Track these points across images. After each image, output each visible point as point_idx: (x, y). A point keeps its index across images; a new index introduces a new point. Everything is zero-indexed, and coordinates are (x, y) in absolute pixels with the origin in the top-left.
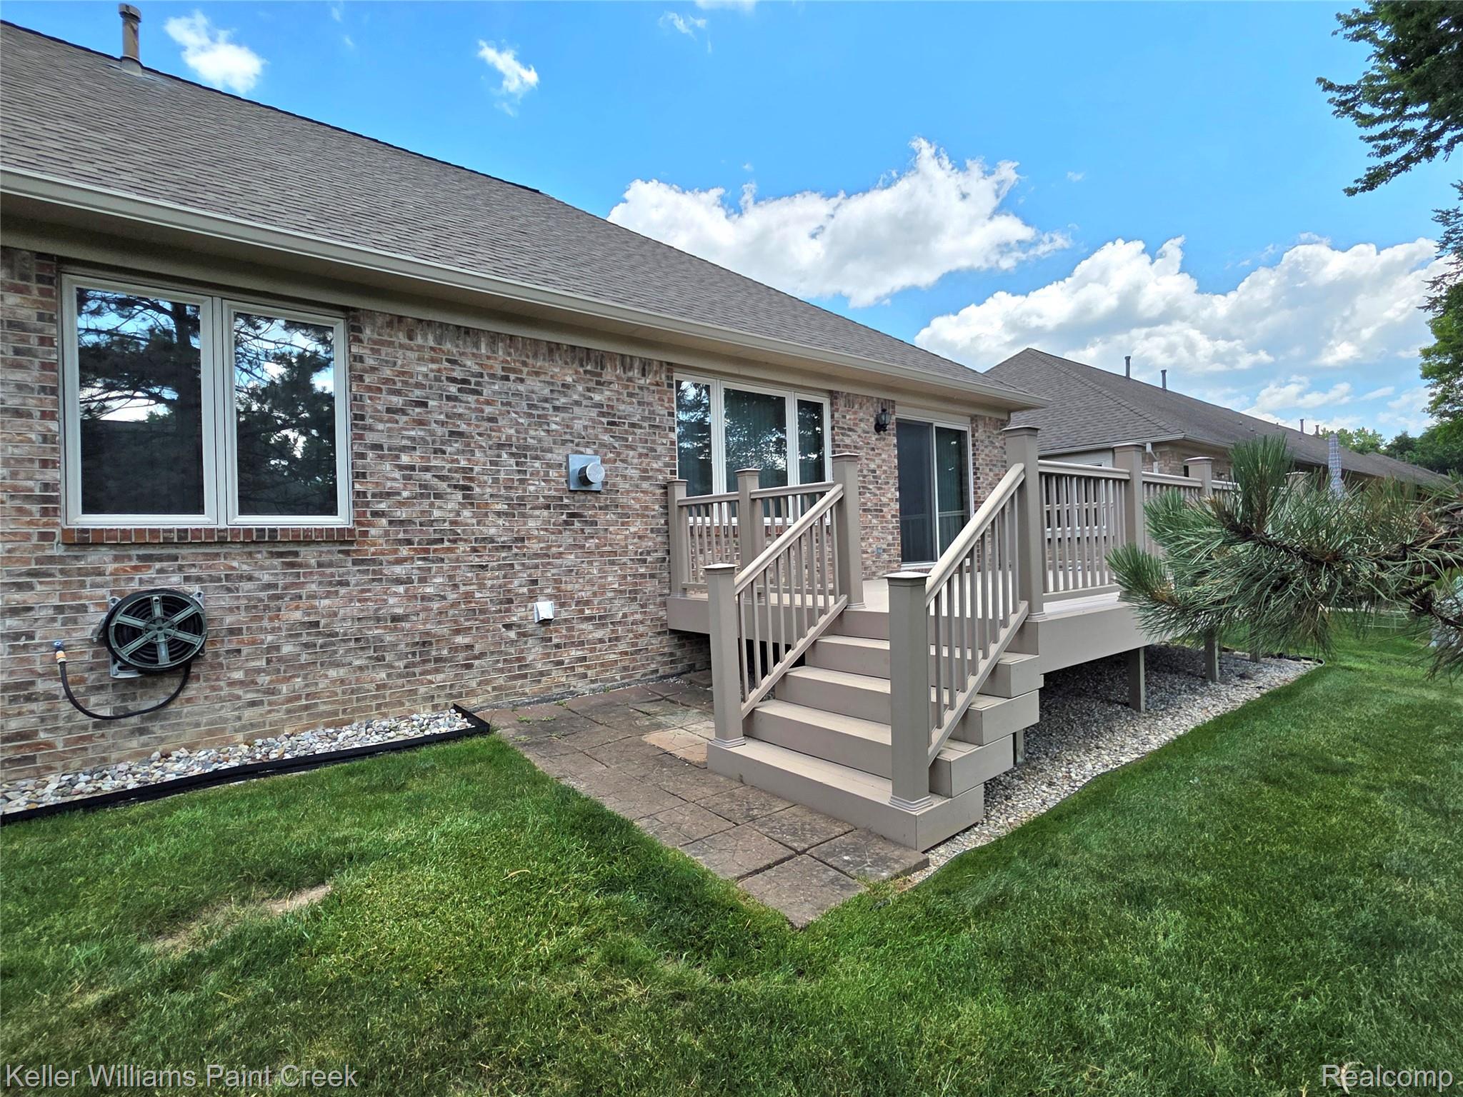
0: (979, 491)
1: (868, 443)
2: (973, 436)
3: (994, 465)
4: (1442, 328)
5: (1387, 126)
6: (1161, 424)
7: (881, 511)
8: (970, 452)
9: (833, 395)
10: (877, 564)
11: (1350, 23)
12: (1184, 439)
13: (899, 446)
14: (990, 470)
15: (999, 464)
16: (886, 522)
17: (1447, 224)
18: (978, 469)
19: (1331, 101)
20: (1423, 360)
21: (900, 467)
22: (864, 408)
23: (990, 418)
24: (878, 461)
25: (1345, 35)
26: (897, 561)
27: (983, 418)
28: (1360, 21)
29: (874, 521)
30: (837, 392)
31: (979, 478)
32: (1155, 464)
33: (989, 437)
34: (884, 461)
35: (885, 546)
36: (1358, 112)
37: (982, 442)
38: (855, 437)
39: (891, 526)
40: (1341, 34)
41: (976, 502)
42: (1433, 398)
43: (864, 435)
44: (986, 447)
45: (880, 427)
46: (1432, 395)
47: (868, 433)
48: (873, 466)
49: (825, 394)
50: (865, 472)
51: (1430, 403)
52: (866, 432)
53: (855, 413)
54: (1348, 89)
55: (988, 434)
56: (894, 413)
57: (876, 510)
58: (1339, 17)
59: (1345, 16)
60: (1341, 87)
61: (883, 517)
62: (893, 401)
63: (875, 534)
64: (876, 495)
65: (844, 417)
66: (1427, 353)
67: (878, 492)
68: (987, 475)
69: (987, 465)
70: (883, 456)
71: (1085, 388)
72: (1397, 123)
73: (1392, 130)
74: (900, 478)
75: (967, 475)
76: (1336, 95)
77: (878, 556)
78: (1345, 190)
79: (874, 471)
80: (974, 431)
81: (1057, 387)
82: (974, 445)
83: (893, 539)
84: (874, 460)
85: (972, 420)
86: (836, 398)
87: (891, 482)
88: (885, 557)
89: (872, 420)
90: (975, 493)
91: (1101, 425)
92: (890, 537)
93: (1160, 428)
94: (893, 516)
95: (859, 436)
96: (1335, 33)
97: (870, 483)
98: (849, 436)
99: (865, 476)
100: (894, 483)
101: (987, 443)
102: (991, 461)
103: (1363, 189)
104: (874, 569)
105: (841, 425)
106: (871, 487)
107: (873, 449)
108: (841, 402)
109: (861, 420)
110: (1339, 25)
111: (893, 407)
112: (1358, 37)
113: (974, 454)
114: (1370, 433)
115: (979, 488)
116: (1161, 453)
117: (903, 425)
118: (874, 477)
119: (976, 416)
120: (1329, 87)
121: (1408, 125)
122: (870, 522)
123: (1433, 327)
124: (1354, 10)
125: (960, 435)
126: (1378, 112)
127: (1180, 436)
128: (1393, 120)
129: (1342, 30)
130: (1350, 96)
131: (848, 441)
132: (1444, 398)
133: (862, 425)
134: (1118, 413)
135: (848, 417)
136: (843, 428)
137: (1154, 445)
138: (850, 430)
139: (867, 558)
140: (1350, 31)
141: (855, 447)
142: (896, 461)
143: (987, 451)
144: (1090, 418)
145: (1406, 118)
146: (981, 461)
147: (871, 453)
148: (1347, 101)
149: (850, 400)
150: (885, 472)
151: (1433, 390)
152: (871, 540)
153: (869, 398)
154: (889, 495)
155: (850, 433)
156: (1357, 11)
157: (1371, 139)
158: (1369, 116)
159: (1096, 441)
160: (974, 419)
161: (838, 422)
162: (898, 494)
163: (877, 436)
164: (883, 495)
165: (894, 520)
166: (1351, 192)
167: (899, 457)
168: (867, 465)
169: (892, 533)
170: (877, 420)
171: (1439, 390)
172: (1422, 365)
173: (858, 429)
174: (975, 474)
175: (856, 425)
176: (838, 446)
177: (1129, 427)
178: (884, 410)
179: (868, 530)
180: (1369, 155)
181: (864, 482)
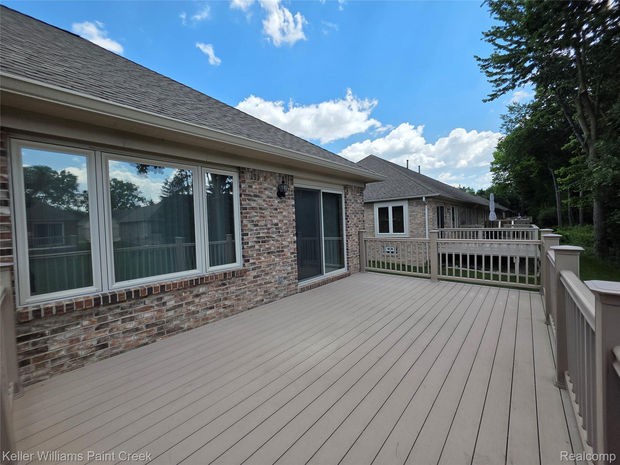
0: (349, 229)
1: (272, 205)
2: (345, 197)
3: (357, 213)
4: (497, 156)
5: (497, 77)
6: (429, 188)
7: (283, 251)
8: (344, 207)
9: (241, 171)
10: (279, 289)
11: (487, 35)
12: (439, 196)
13: (296, 206)
14: (355, 216)
15: (360, 212)
16: (286, 258)
17: (504, 120)
18: (348, 216)
19: (479, 65)
20: (491, 166)
21: (296, 220)
22: (268, 180)
23: (355, 187)
24: (280, 217)
25: (485, 40)
26: (295, 283)
27: (351, 187)
28: (491, 35)
29: (277, 259)
30: (244, 168)
31: (348, 222)
32: (426, 206)
33: (354, 197)
34: (285, 216)
35: (285, 275)
36: (487, 71)
37: (350, 200)
38: (260, 201)
39: (290, 260)
40: (484, 40)
41: (347, 235)
42: (493, 178)
43: (268, 200)
44: (353, 203)
45: (281, 194)
46: (493, 177)
47: (271, 198)
48: (275, 221)
49: (234, 170)
50: (269, 226)
51: (493, 180)
52: (269, 197)
53: (261, 184)
54: (486, 60)
55: (354, 196)
56: (292, 184)
57: (278, 251)
58: (483, 33)
59: (486, 33)
60: (483, 60)
61: (284, 255)
62: (292, 176)
63: (278, 268)
64: (277, 241)
65: (251, 187)
66: (492, 164)
67: (280, 239)
68: (353, 219)
69: (353, 213)
70: (284, 213)
71: (395, 172)
72: (501, 76)
73: (499, 78)
74: (297, 227)
75: (342, 219)
76: (482, 63)
77: (280, 283)
78: (482, 100)
79: (277, 224)
80: (346, 194)
81: (383, 171)
82: (346, 202)
83: (292, 269)
84: (277, 217)
85: (345, 188)
86: (243, 173)
87: (290, 230)
88: (286, 282)
89: (275, 189)
90: (347, 230)
91: (402, 188)
92: (290, 268)
93: (429, 190)
94: (292, 253)
95: (264, 201)
96: (481, 39)
97: (273, 233)
98: (255, 201)
99: (269, 229)
100: (292, 230)
101: (353, 201)
102: (355, 211)
103: (489, 100)
104: (276, 293)
105: (247, 193)
106: (274, 236)
107: (276, 209)
108: (247, 176)
109: (265, 189)
110: (483, 36)
111: (292, 180)
112: (490, 41)
113: (346, 208)
114: (471, 189)
115: (349, 227)
116: (428, 201)
117: (298, 191)
118: (276, 229)
119: (347, 185)
120: (479, 59)
121: (505, 77)
122: (274, 260)
123: (494, 155)
124: (489, 31)
125: (338, 196)
126: (495, 71)
127: (438, 194)
128: (500, 75)
129: (484, 38)
130: (487, 63)
131: (253, 204)
132: (496, 179)
133: (267, 192)
134: (409, 183)
135: (254, 187)
136: (250, 195)
137: (426, 198)
138: (256, 196)
139: (271, 287)
140: (487, 38)
141: (261, 209)
142: (294, 216)
143: (353, 206)
144: (397, 185)
145: (504, 74)
146: (350, 211)
147: (274, 212)
148: (485, 65)
149: (255, 175)
150: (286, 224)
151: (494, 176)
152: (274, 273)
153: (272, 174)
154: (289, 240)
155: (256, 199)
156: (490, 31)
157: (491, 82)
158: (491, 73)
159: (401, 195)
160: (346, 187)
161: (244, 191)
162: (295, 238)
163: (279, 200)
164: (284, 240)
165: (292, 256)
166: (485, 101)
167: (296, 213)
168: (271, 221)
169: (291, 265)
170: (278, 189)
171: (495, 176)
172: (490, 167)
173: (263, 195)
174: (346, 219)
175: (262, 192)
176: (245, 209)
177: (415, 189)
178: (283, 182)
179: (272, 267)
180: (492, 86)
181: (268, 233)
